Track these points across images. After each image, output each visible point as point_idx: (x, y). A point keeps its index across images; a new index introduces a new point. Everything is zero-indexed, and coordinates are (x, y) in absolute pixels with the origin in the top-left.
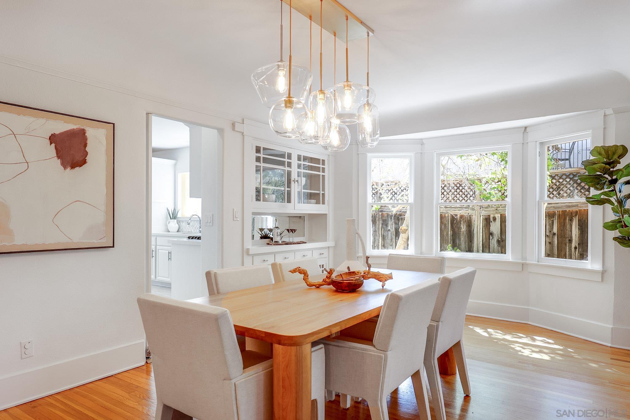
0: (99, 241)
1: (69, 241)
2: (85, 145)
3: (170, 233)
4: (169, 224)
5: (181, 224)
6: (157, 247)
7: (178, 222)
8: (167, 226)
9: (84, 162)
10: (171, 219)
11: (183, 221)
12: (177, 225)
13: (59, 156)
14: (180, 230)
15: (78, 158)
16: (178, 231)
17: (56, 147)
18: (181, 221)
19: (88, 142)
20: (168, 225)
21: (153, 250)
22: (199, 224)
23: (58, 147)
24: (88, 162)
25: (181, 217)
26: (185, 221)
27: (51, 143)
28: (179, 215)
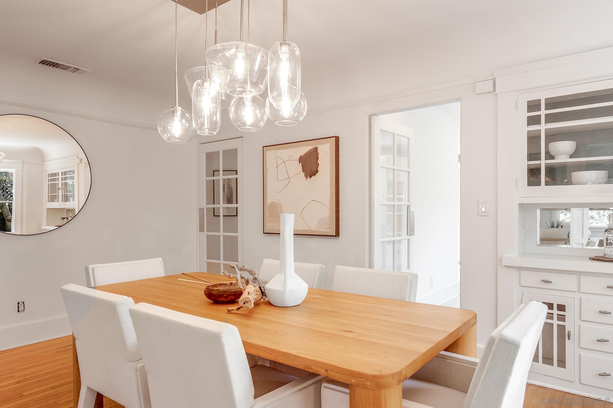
0: (326, 231)
1: (308, 229)
2: (317, 159)
9: (317, 171)
13: (303, 171)
15: (314, 169)
17: (302, 164)
19: (319, 156)
23: (303, 164)
24: (319, 171)
27: (300, 163)
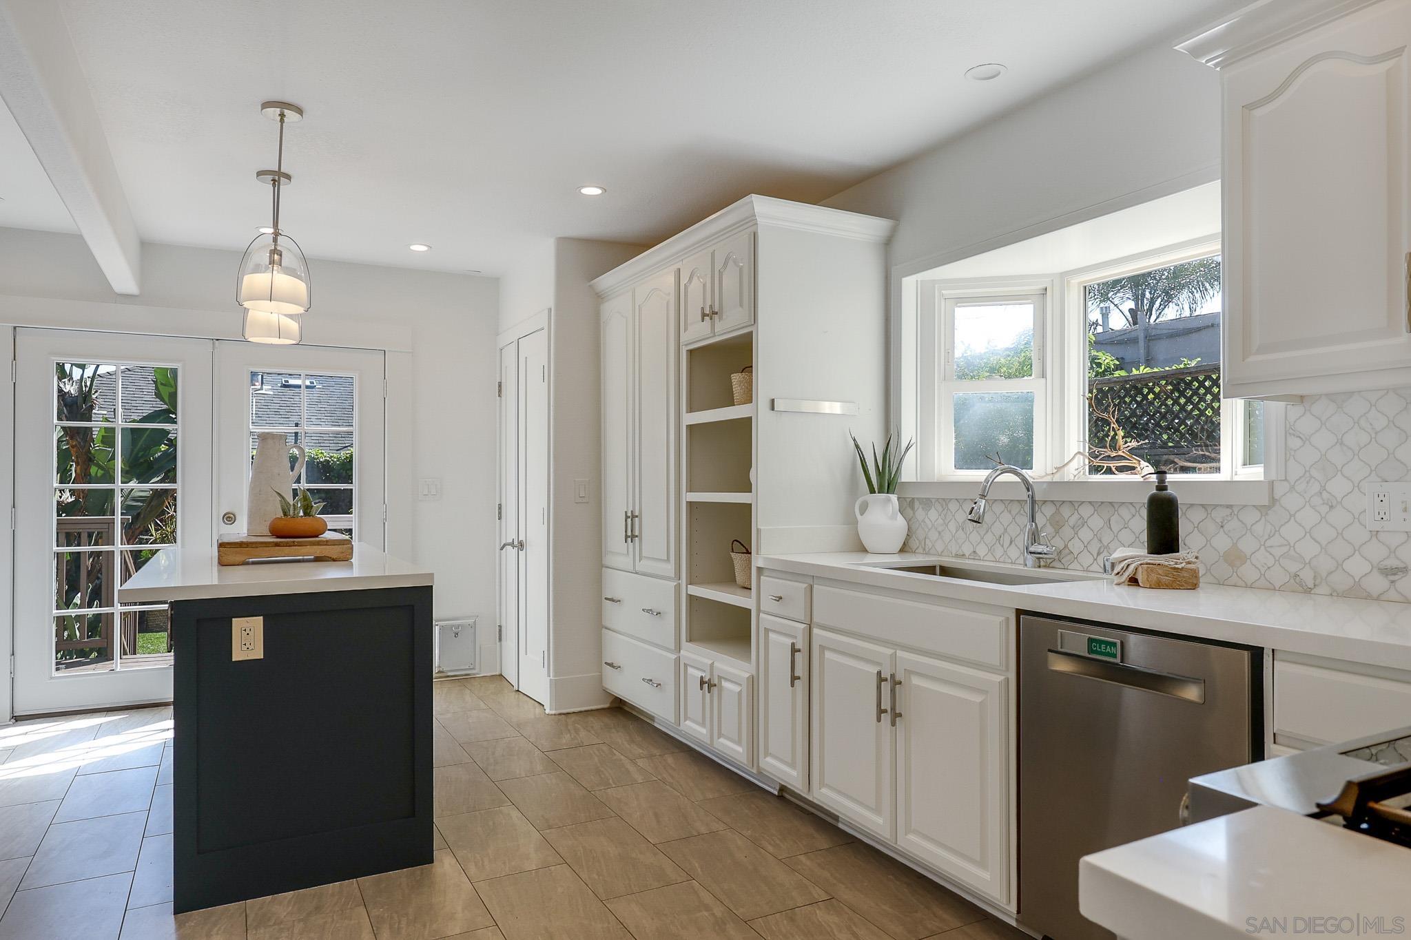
3: (870, 559)
4: (862, 514)
5: (920, 513)
6: (816, 631)
7: (906, 506)
8: (852, 522)
10: (872, 491)
11: (927, 503)
12: (901, 521)
14: (914, 544)
16: (903, 550)
18: (917, 504)
20: (859, 517)
21: (797, 647)
22: (1024, 520)
25: (915, 481)
26: (937, 500)
28: (908, 473)
